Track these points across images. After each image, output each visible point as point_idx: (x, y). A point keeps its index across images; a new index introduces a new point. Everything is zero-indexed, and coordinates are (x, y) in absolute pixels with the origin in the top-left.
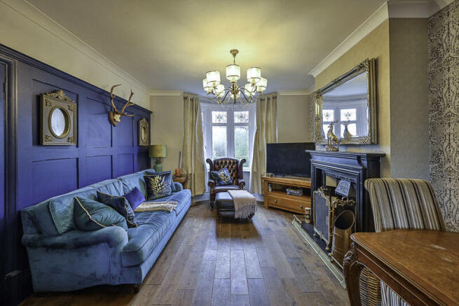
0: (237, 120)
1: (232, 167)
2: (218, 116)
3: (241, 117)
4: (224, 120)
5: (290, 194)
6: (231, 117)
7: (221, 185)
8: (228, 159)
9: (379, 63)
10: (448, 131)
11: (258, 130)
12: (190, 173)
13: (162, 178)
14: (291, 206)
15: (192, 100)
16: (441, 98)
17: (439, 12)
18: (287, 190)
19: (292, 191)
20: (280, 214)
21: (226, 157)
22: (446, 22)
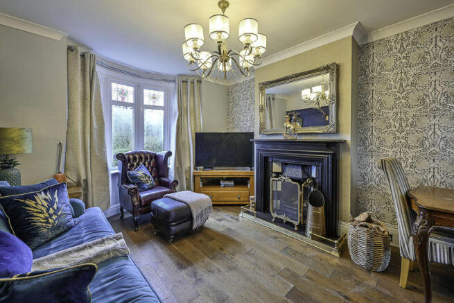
0: (147, 101)
1: (149, 163)
2: (121, 90)
3: (154, 98)
4: (130, 99)
5: (224, 186)
6: (139, 96)
7: (145, 190)
8: (135, 153)
9: (341, 68)
10: (371, 125)
11: (180, 116)
12: (83, 177)
13: (52, 195)
14: (227, 199)
15: (83, 56)
16: (367, 103)
17: (367, 44)
18: (221, 182)
19: (227, 182)
20: (219, 211)
21: (134, 151)
22: (372, 52)
